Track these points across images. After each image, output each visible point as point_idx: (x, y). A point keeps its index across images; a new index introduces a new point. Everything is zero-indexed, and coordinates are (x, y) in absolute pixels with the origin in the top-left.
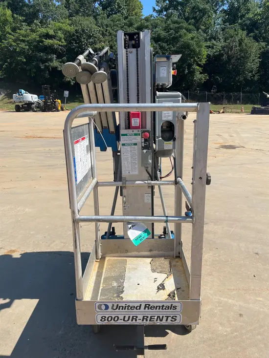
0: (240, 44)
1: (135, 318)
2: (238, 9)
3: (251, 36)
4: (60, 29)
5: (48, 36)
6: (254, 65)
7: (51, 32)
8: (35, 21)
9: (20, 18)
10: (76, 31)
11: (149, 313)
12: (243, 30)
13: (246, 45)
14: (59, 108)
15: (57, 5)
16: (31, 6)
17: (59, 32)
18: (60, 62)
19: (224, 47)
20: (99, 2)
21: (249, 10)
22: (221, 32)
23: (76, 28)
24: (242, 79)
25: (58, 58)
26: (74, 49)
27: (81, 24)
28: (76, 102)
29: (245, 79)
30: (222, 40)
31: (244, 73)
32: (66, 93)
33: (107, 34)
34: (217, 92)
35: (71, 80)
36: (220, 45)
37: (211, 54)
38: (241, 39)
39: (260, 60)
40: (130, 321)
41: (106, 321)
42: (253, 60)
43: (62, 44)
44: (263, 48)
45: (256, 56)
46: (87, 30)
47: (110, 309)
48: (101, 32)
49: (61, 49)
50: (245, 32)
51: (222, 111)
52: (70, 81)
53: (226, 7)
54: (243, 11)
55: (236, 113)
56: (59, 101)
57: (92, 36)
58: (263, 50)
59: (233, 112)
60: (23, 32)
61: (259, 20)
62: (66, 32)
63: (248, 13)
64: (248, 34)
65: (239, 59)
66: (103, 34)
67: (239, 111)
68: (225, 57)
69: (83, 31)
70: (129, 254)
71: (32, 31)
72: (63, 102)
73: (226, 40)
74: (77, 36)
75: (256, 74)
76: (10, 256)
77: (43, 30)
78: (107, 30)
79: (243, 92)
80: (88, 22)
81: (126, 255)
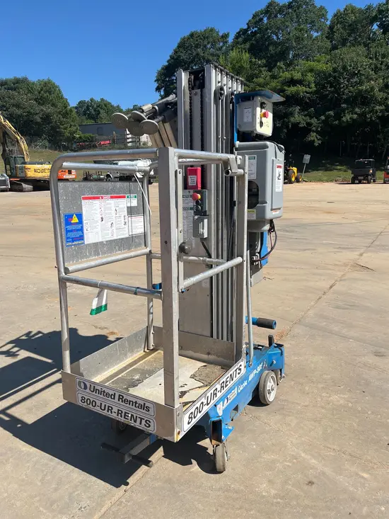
1: (110, 409)
4: (311, 70)
5: (292, 82)
7: (297, 76)
8: (278, 64)
9: (260, 62)
10: (335, 70)
11: (124, 407)
14: (293, 179)
15: (314, 36)
16: (279, 44)
17: (309, 74)
18: (305, 116)
20: (378, 23)
23: (335, 65)
25: (302, 110)
26: (327, 95)
27: (342, 59)
28: (321, 170)
32: (307, 158)
33: (383, 67)
35: (316, 140)
40: (106, 411)
41: (85, 404)
43: (311, 90)
46: (350, 66)
47: (88, 390)
48: (373, 66)
49: (309, 98)
52: (314, 140)
56: (295, 169)
57: (356, 74)
60: (261, 80)
62: (318, 73)
66: (376, 70)
69: (344, 68)
71: (274, 77)
72: (300, 171)
74: (335, 77)
76: (107, 337)
77: (287, 75)
78: (382, 62)
80: (353, 55)
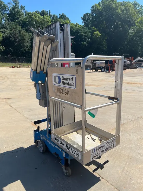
0: (19, 33)
2: (15, 14)
3: (24, 29)
6: (28, 44)
12: (19, 25)
13: (23, 34)
19: (11, 33)
21: (21, 16)
22: (8, 25)
24: (23, 50)
29: (25, 51)
30: (9, 29)
31: (24, 48)
34: (12, 56)
36: (9, 32)
37: (5, 36)
38: (20, 30)
39: (31, 42)
42: (28, 42)
44: (31, 36)
45: (28, 40)
50: (21, 27)
51: (19, 67)
53: (8, 12)
54: (17, 16)
55: (26, 67)
58: (31, 37)
59: (25, 67)
61: (26, 21)
63: (20, 17)
64: (22, 28)
65: (20, 40)
67: (27, 66)
68: (12, 38)
70: (66, 133)
73: (11, 29)
75: (30, 48)
79: (25, 57)
81: (64, 134)
